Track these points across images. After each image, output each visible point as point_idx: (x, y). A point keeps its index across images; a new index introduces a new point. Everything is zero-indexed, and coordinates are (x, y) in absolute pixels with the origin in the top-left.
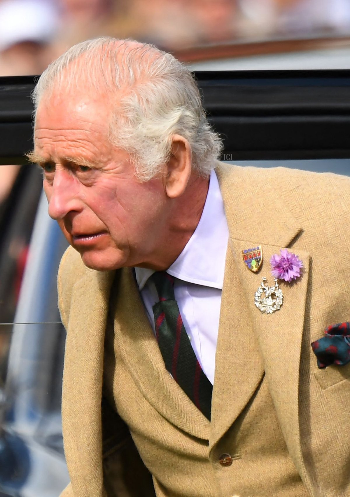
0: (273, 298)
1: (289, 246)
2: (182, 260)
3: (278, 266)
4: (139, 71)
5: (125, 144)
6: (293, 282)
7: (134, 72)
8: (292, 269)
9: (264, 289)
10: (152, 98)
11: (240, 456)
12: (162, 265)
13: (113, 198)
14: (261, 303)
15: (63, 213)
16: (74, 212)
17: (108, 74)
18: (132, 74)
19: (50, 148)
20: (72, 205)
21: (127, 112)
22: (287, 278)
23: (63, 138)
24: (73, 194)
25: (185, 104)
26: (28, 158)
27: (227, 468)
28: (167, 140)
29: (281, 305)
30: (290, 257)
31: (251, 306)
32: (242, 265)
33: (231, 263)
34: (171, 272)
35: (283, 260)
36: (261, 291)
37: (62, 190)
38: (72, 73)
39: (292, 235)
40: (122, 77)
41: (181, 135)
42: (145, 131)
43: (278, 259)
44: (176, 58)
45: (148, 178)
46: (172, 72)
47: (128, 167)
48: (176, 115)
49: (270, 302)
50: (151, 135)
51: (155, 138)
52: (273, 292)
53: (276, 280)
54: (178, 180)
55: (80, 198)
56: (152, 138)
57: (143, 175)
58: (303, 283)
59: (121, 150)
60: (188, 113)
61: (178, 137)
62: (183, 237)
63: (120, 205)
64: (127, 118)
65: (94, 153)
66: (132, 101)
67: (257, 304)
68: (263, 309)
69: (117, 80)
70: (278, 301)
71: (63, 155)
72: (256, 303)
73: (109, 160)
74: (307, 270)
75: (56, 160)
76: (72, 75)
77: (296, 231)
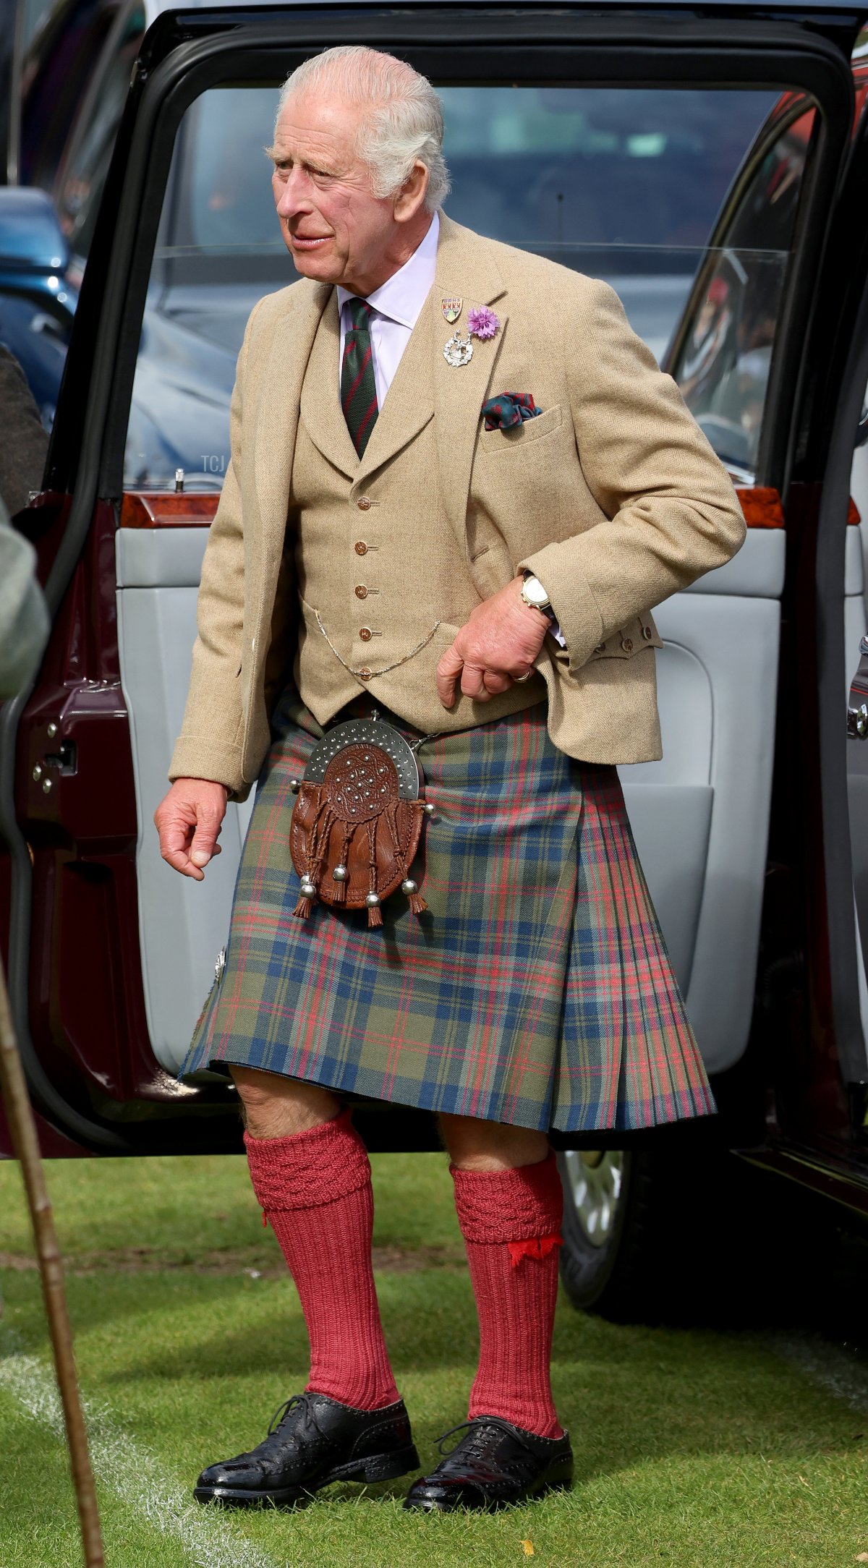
0: (462, 352)
1: (490, 304)
2: (379, 293)
3: (475, 321)
4: (396, 86)
5: (369, 158)
6: (486, 339)
7: (392, 86)
8: (487, 326)
9: (456, 341)
10: (403, 117)
11: (379, 503)
12: (364, 289)
13: (345, 206)
14: (450, 354)
15: (293, 213)
16: (303, 213)
17: (365, 83)
18: (388, 89)
19: (291, 147)
20: (302, 206)
21: (377, 126)
22: (481, 333)
23: (308, 139)
24: (305, 196)
25: (431, 130)
26: (266, 152)
27: (363, 511)
28: (410, 162)
29: (469, 361)
30: (488, 314)
31: (438, 355)
32: (439, 313)
33: (428, 309)
34: (369, 301)
35: (481, 316)
36: (453, 342)
37: (295, 189)
38: (329, 75)
39: (496, 295)
40: (378, 90)
41: (422, 161)
42: (390, 149)
43: (476, 314)
44: (430, 83)
45: (383, 196)
46: (425, 95)
47: (367, 180)
48: (422, 139)
49: (459, 354)
50: (396, 154)
51: (397, 158)
52: (464, 345)
53: (469, 335)
54: (408, 205)
55: (311, 201)
56: (396, 157)
57: (378, 192)
58: (495, 343)
59: (363, 163)
60: (433, 140)
61: (420, 163)
62: (392, 268)
63: (350, 214)
64: (376, 131)
65: (336, 161)
66: (384, 115)
67: (446, 354)
68: (450, 361)
69: (373, 92)
70: (468, 357)
71: (305, 158)
72: (444, 353)
73: (350, 170)
74: (502, 330)
75: (296, 160)
76: (328, 78)
77: (500, 292)
